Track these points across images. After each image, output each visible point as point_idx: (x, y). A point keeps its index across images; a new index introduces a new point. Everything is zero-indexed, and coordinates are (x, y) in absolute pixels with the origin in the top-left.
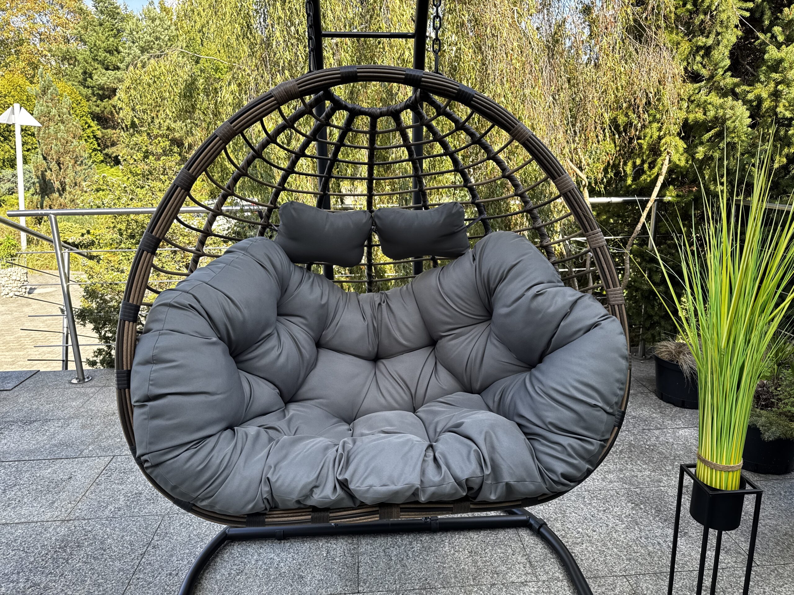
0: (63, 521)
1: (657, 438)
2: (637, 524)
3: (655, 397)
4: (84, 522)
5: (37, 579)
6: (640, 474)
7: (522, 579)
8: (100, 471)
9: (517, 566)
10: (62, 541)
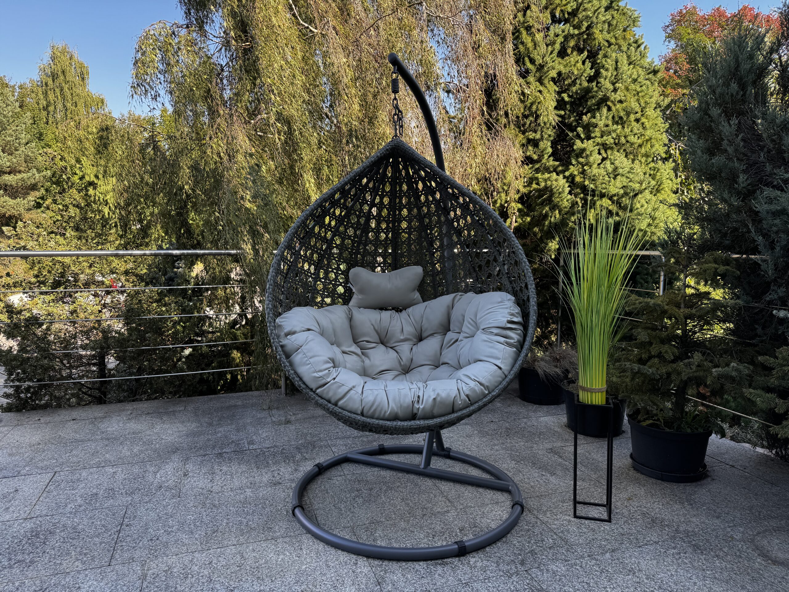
0: (26, 519)
1: (526, 423)
2: (520, 472)
3: (519, 400)
4: (48, 518)
5: (20, 557)
6: (517, 445)
7: (446, 509)
8: (46, 483)
9: (440, 503)
10: (32, 532)
